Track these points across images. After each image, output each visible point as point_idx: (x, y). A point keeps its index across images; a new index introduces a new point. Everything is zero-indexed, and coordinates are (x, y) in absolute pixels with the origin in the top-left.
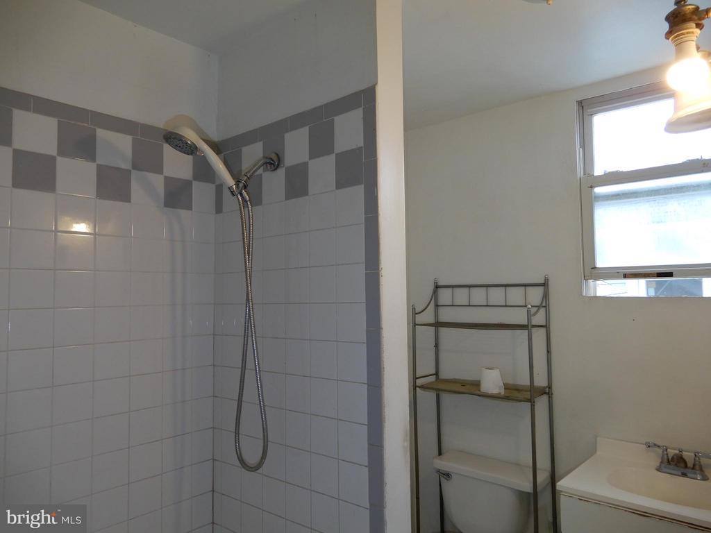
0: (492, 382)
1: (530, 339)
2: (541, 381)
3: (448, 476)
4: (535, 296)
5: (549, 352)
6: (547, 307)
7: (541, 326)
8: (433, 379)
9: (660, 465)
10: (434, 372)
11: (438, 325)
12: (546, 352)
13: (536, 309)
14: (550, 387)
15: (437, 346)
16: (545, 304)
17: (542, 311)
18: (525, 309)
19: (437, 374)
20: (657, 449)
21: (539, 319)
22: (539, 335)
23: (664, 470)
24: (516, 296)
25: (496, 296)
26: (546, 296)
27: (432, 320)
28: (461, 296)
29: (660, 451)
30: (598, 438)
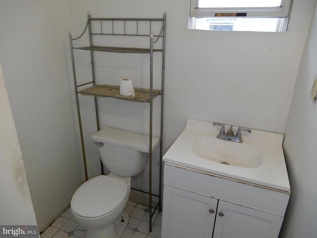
0: (127, 89)
1: (151, 60)
2: (157, 86)
3: (101, 144)
4: (157, 27)
5: (163, 68)
6: (164, 37)
7: (160, 50)
8: (91, 85)
9: (219, 135)
10: (92, 81)
11: (92, 48)
12: (162, 67)
13: (157, 38)
14: (163, 90)
15: (93, 63)
16: (163, 35)
17: (161, 39)
18: (149, 38)
19: (94, 82)
20: (219, 126)
21: (158, 45)
22: (157, 57)
23: (221, 137)
24: (144, 27)
25: (131, 27)
26: (164, 28)
27: (88, 45)
28: (107, 27)
29: (220, 127)
30: (188, 120)
